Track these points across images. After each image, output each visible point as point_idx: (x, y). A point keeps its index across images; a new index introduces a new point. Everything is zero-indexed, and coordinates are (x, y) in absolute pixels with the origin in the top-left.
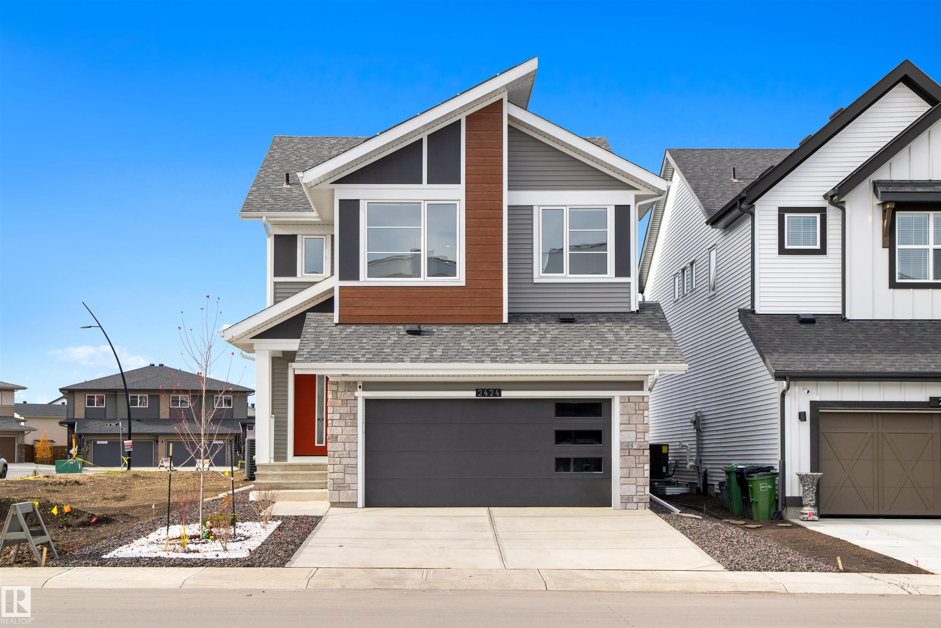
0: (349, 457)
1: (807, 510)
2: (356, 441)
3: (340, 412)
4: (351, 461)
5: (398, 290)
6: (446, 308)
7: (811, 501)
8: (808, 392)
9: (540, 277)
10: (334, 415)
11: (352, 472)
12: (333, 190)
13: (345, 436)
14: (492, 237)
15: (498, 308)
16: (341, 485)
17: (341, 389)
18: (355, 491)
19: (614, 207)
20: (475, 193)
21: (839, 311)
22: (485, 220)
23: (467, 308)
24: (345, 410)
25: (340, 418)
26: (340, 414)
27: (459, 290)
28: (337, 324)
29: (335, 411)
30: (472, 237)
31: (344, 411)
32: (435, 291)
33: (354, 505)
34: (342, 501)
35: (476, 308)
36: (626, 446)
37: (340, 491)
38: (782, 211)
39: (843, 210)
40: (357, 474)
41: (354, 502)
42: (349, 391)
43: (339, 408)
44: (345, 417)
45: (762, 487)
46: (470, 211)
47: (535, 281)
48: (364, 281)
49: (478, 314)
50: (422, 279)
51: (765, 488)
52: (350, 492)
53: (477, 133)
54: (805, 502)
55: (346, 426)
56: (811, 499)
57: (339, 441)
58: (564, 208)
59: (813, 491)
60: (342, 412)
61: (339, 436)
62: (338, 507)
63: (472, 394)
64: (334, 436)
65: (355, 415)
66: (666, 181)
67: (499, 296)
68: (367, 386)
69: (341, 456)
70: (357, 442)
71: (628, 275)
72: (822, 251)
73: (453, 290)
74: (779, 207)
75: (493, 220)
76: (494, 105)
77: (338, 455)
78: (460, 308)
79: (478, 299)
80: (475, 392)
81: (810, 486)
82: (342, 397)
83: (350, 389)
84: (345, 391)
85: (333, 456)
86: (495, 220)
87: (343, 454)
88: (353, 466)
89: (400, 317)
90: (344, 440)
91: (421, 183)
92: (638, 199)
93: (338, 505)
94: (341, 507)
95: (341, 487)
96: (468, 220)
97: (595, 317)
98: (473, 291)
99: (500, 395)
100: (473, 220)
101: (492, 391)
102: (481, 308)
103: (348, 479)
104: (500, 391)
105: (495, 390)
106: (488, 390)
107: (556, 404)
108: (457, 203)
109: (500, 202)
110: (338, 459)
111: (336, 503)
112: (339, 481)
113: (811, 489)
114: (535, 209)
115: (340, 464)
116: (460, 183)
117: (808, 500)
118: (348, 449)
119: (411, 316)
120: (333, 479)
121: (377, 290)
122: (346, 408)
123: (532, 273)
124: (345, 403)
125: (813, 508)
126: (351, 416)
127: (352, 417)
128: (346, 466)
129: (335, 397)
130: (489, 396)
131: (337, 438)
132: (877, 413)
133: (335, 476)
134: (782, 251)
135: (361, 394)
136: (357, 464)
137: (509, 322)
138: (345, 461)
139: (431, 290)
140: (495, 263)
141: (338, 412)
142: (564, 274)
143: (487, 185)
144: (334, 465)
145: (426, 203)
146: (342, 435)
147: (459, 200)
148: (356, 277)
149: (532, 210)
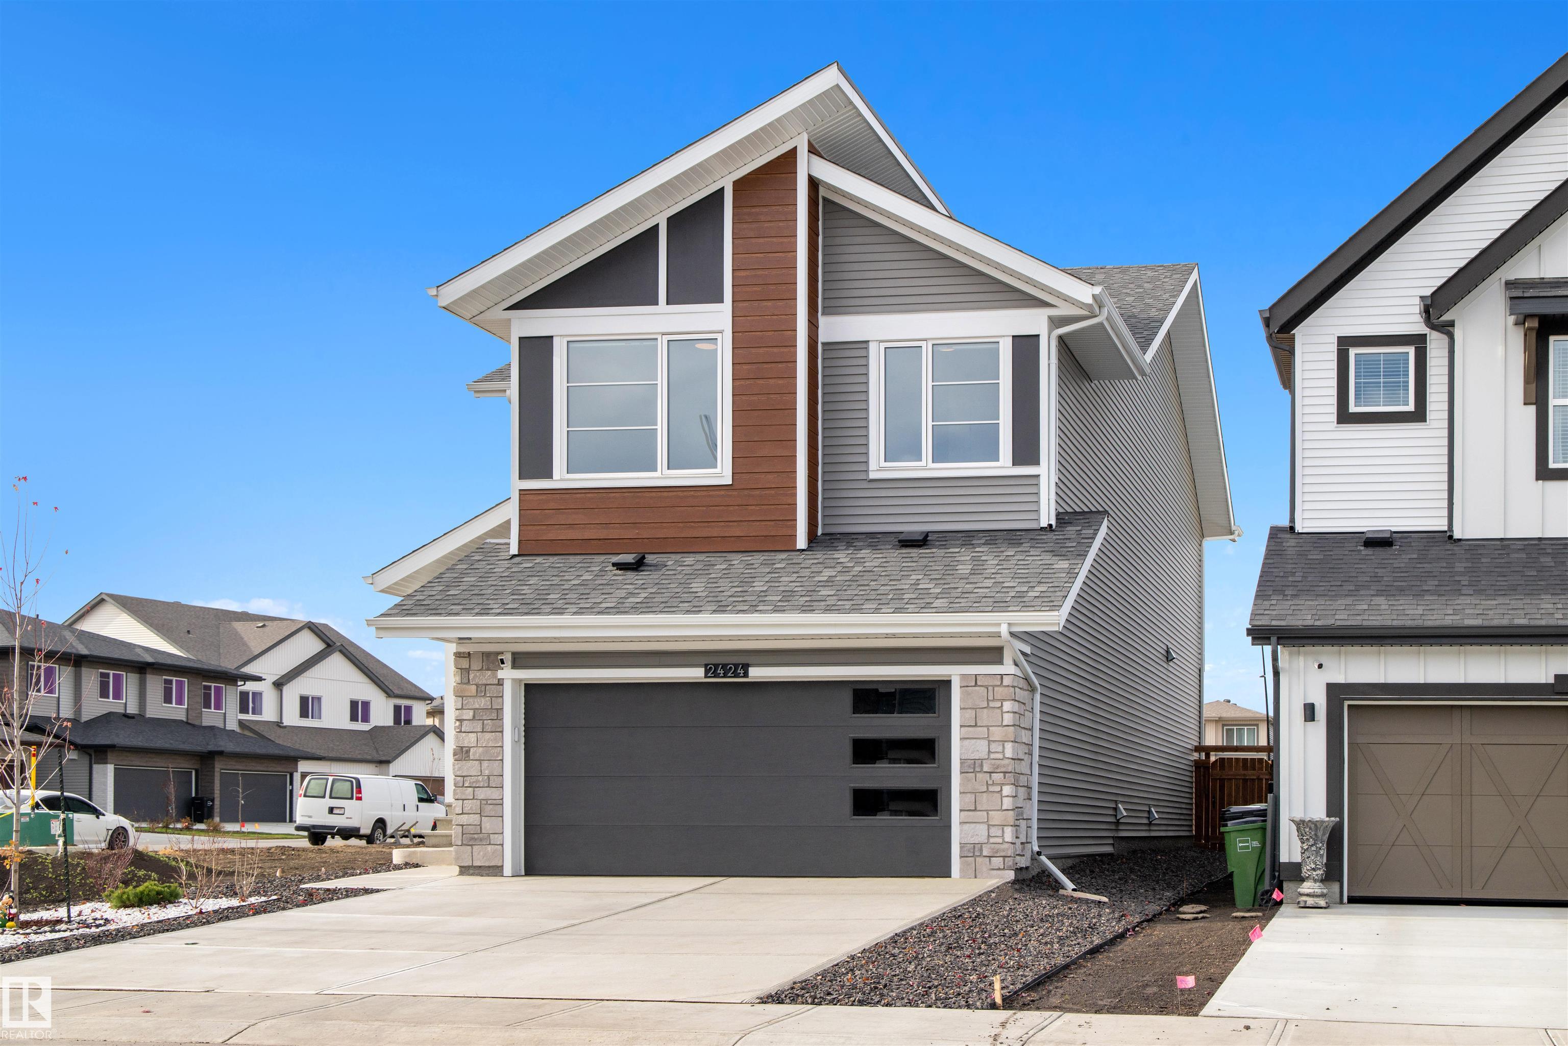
0: (489, 787)
1: (1307, 887)
2: (500, 758)
3: (474, 707)
4: (493, 794)
5: (617, 495)
6: (699, 524)
7: (1314, 869)
8: (1320, 666)
9: (881, 469)
10: (464, 711)
11: (493, 814)
12: (509, 321)
13: (481, 749)
14: (778, 396)
15: (790, 523)
16: (476, 836)
17: (476, 664)
18: (500, 847)
19: (1011, 338)
20: (748, 318)
21: (1441, 524)
22: (765, 366)
23: (736, 524)
24: (483, 703)
25: (474, 716)
26: (474, 709)
27: (723, 493)
28: (514, 556)
29: (466, 705)
30: (744, 398)
31: (480, 706)
32: (680, 494)
33: (496, 871)
34: (477, 863)
35: (751, 523)
36: (969, 767)
37: (474, 847)
38: (1345, 343)
39: (1451, 337)
40: (502, 817)
41: (498, 867)
42: (488, 669)
43: (471, 700)
44: (482, 716)
45: (1241, 845)
46: (740, 351)
47: (872, 476)
48: (561, 480)
49: (754, 534)
50: (657, 474)
51: (1247, 847)
52: (489, 848)
53: (753, 210)
54: (1305, 872)
55: (482, 732)
56: (1313, 866)
57: (471, 757)
58: (923, 344)
59: (1317, 852)
60: (477, 706)
61: (472, 750)
62: (472, 875)
63: (696, 674)
64: (464, 749)
65: (500, 711)
66: (1091, 286)
67: (789, 501)
68: (521, 660)
69: (474, 785)
70: (502, 760)
71: (1036, 461)
72: (1419, 415)
73: (711, 493)
74: (1338, 337)
75: (780, 365)
76: (782, 160)
77: (470, 783)
78: (723, 524)
79: (754, 507)
80: (704, 669)
81: (1311, 842)
82: (477, 681)
83: (491, 666)
84: (481, 670)
85: (461, 785)
86: (784, 365)
87: (477, 781)
88: (495, 802)
89: (621, 541)
90: (480, 755)
91: (655, 302)
92: (1055, 322)
93: (471, 872)
94: (477, 875)
95: (476, 839)
96: (738, 367)
97: (967, 538)
98: (746, 492)
99: (746, 675)
100: (745, 367)
101: (731, 668)
102: (758, 523)
103: (488, 825)
104: (746, 667)
105: (736, 666)
106: (724, 666)
107: (854, 690)
108: (719, 336)
109: (793, 333)
110: (471, 789)
111: (469, 867)
112: (471, 829)
113: (1314, 848)
114: (872, 347)
115: (473, 799)
116: (722, 302)
117: (1308, 868)
118: (487, 772)
119: (640, 540)
120: (462, 825)
121: (583, 495)
122: (483, 700)
123: (867, 462)
124: (481, 691)
125: (1318, 884)
126: (492, 712)
127: (494, 716)
128: (484, 802)
129: (465, 681)
130: (725, 676)
131: (468, 752)
132: (1461, 706)
133: (464, 819)
134: (1345, 416)
135: (507, 674)
136: (502, 799)
137: (810, 548)
138: (482, 794)
139: (675, 493)
140: (784, 442)
141: (470, 707)
142: (923, 463)
143: (769, 304)
144: (463, 800)
145: (666, 338)
146: (477, 747)
147: (721, 332)
148: (547, 473)
149: (867, 348)
